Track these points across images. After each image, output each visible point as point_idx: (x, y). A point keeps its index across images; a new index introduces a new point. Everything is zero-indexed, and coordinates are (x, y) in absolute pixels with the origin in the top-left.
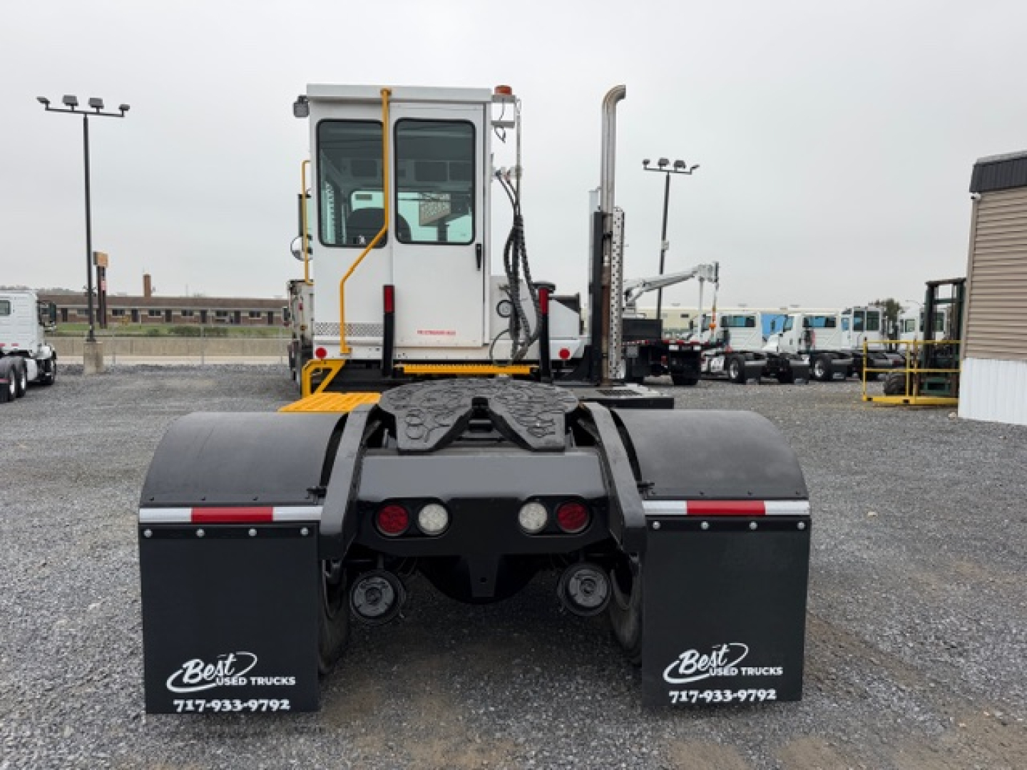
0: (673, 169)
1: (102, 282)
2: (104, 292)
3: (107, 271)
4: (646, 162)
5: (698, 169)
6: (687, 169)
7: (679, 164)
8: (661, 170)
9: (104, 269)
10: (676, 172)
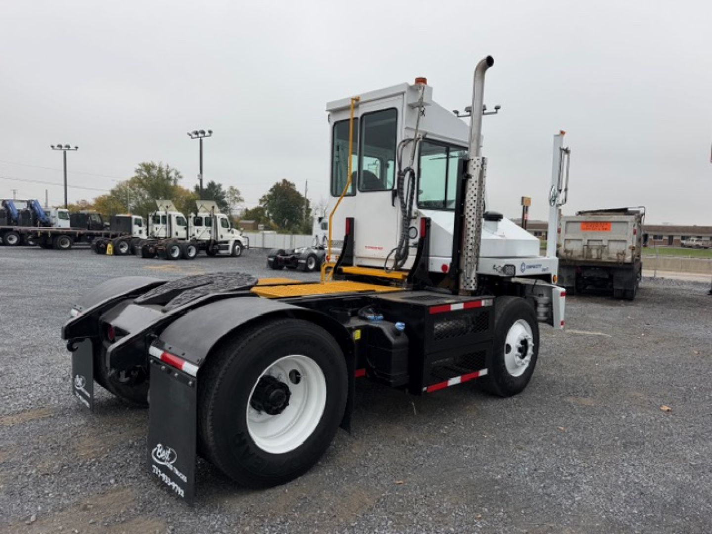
1: (526, 215)
2: (526, 221)
3: (529, 208)
9: (527, 207)
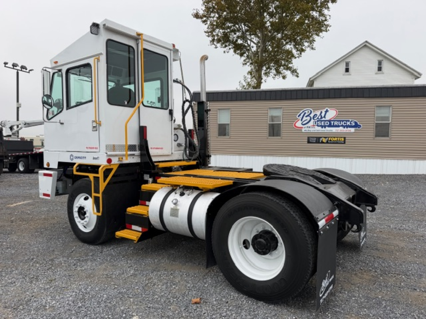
0: (20, 69)
4: (6, 64)
5: (32, 71)
6: (28, 71)
7: (23, 67)
8: (13, 68)
10: (21, 70)
